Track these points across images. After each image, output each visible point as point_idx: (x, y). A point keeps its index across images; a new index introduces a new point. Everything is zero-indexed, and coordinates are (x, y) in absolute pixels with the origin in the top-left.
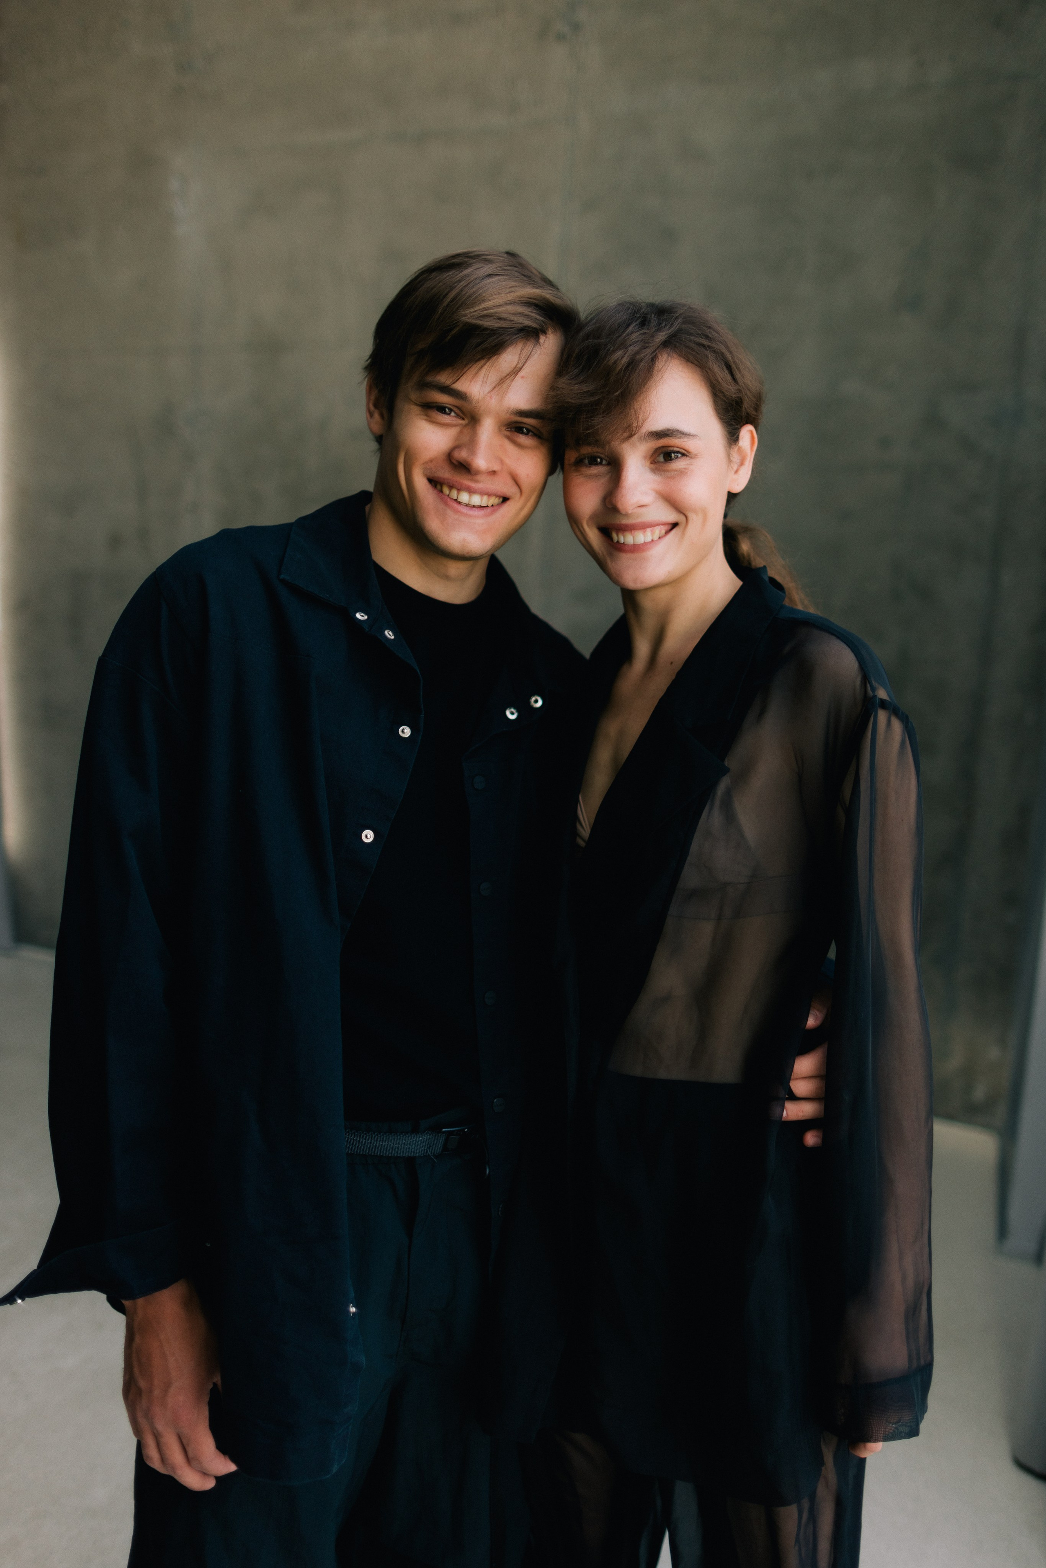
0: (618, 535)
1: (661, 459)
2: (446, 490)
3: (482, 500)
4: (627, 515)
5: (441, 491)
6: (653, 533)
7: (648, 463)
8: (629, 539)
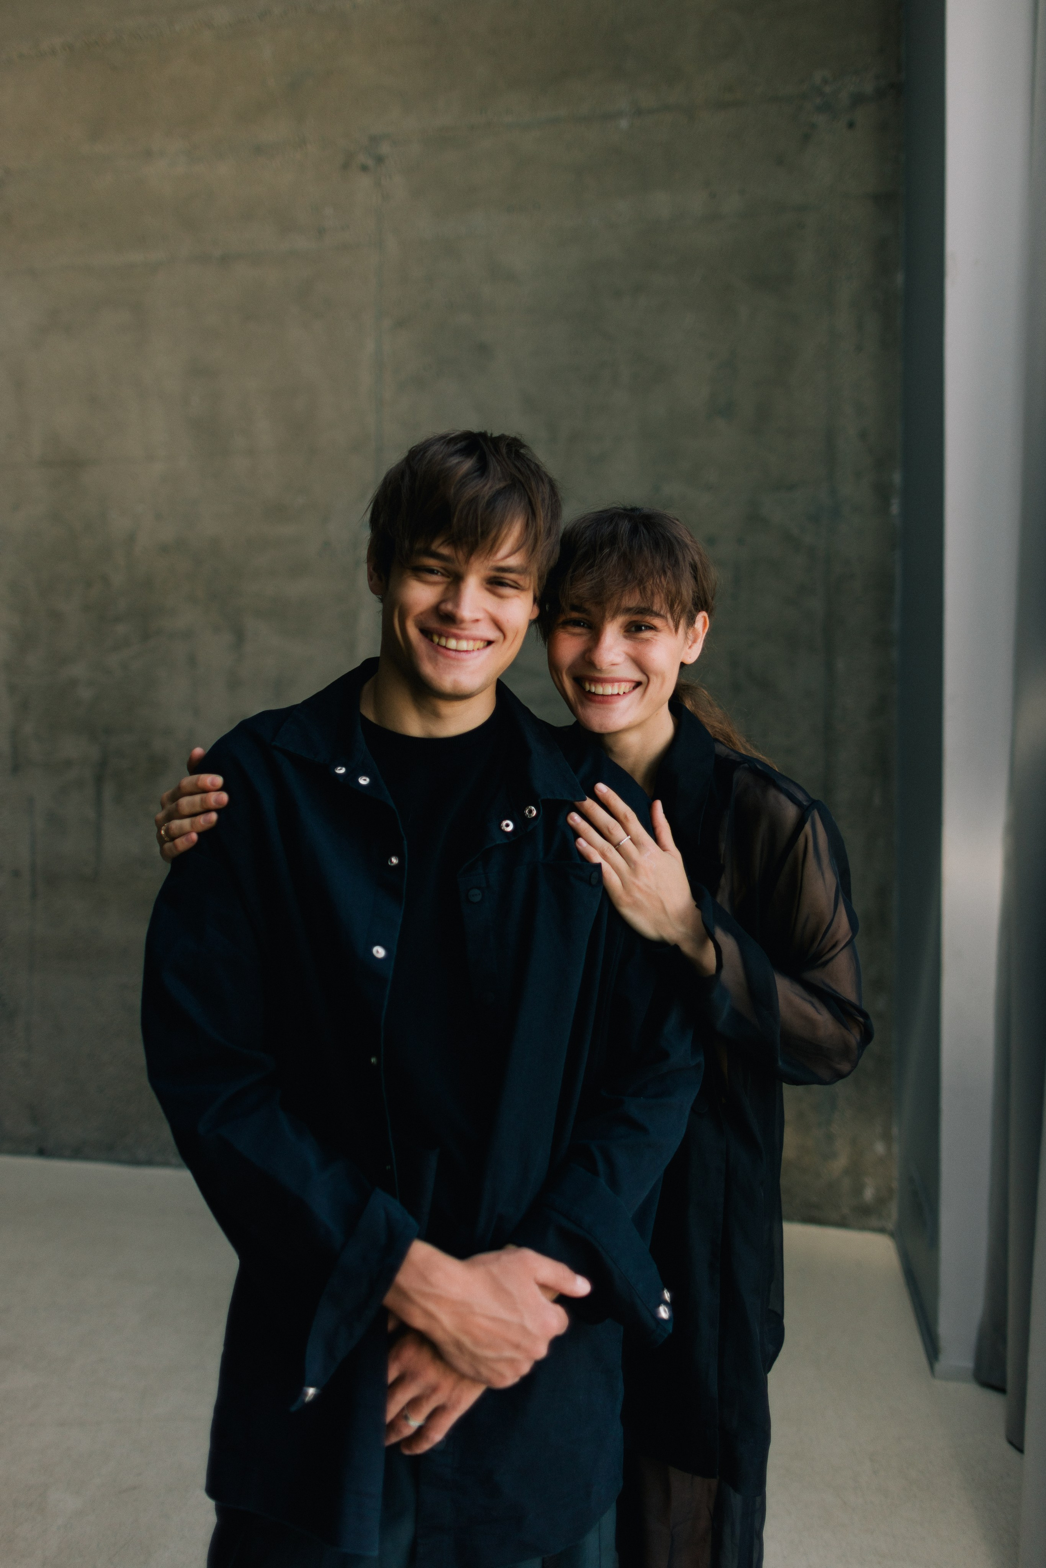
0: (590, 685)
1: (633, 629)
2: (436, 639)
3: (468, 645)
4: (600, 671)
5: (432, 641)
6: (619, 687)
7: (622, 631)
8: (600, 690)
